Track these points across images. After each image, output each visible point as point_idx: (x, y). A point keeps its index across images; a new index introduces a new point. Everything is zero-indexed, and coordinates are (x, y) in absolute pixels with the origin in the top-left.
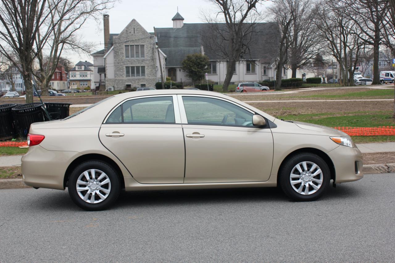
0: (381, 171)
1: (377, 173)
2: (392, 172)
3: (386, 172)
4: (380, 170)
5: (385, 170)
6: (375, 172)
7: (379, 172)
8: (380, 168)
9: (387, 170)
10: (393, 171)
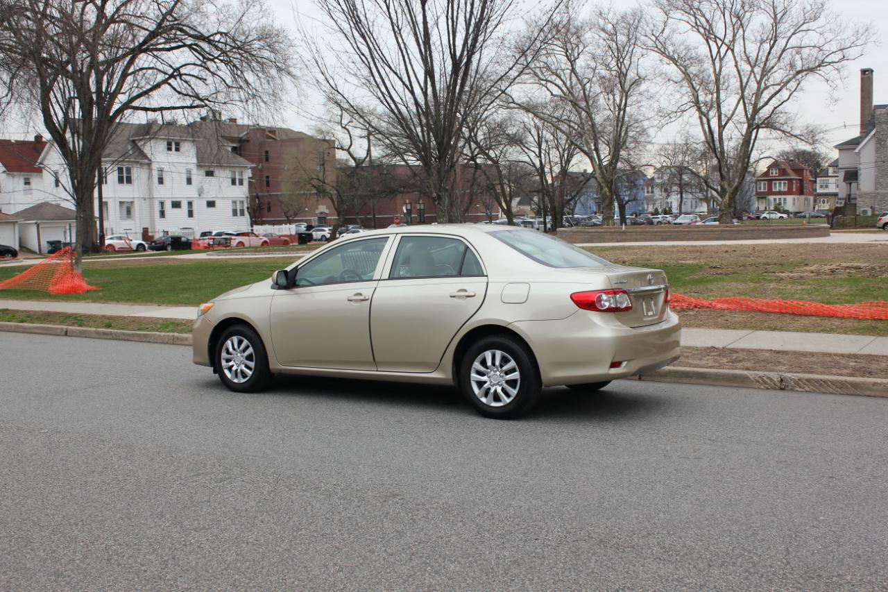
0: (767, 386)
1: (759, 388)
2: (787, 390)
3: (775, 389)
4: (766, 383)
5: (775, 384)
6: (754, 386)
7: (762, 387)
8: (765, 378)
9: (779, 385)
10: (790, 387)
